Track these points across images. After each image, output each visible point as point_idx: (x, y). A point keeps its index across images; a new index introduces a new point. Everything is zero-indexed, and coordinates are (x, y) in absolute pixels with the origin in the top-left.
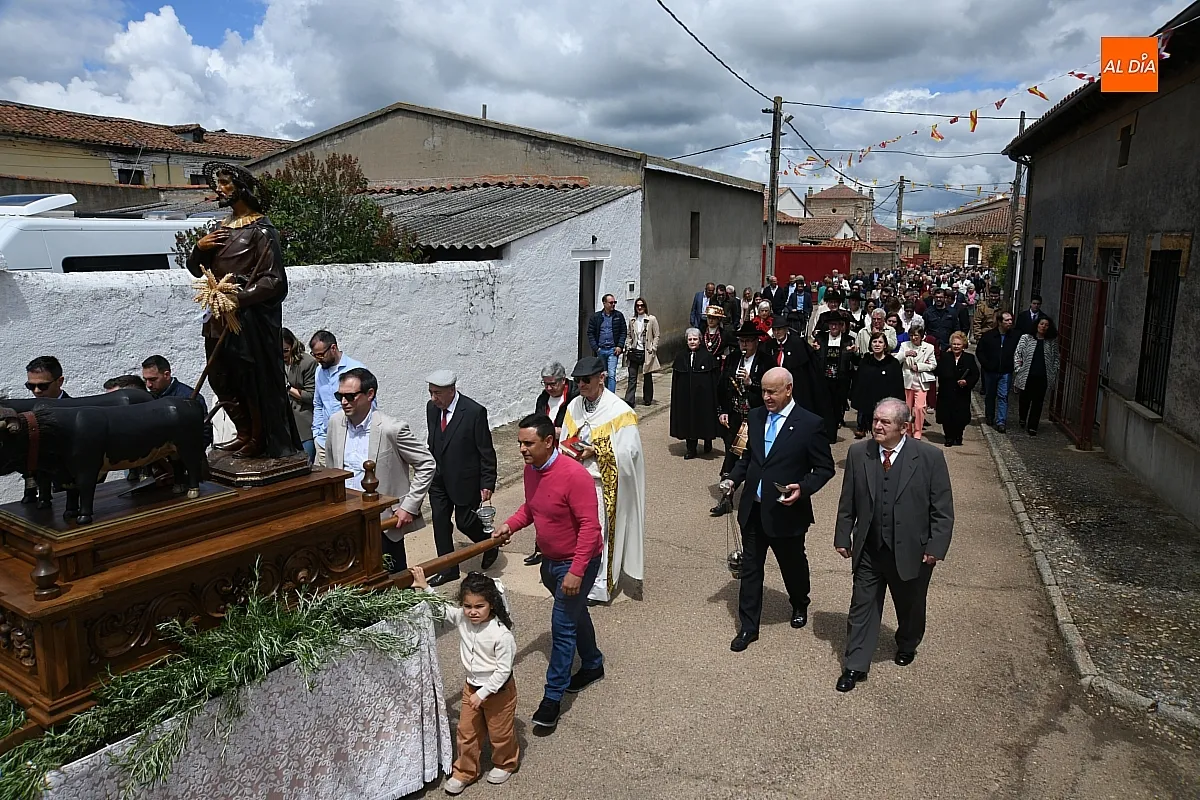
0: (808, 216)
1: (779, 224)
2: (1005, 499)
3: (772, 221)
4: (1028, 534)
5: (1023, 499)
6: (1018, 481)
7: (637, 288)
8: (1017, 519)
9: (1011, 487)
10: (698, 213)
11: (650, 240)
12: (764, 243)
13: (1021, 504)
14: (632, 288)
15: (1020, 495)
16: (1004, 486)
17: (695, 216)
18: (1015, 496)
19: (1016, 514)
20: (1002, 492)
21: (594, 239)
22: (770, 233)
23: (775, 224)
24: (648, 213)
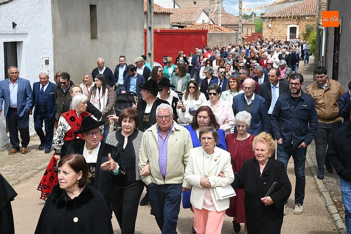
0: (176, 7)
1: (155, 13)
2: (323, 204)
3: (150, 11)
4: (341, 229)
5: (335, 204)
6: (331, 191)
7: (51, 62)
8: (333, 218)
9: (326, 195)
10: (95, 6)
11: (59, 26)
12: (145, 27)
13: (334, 207)
14: (47, 62)
15: (333, 201)
16: (321, 194)
17: (93, 8)
18: (329, 202)
19: (331, 215)
20: (320, 199)
21: (14, 25)
22: (149, 20)
23: (152, 13)
24: (57, 5)
